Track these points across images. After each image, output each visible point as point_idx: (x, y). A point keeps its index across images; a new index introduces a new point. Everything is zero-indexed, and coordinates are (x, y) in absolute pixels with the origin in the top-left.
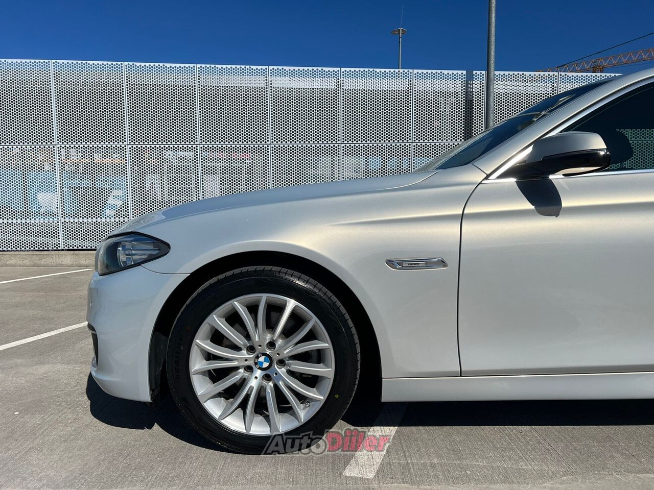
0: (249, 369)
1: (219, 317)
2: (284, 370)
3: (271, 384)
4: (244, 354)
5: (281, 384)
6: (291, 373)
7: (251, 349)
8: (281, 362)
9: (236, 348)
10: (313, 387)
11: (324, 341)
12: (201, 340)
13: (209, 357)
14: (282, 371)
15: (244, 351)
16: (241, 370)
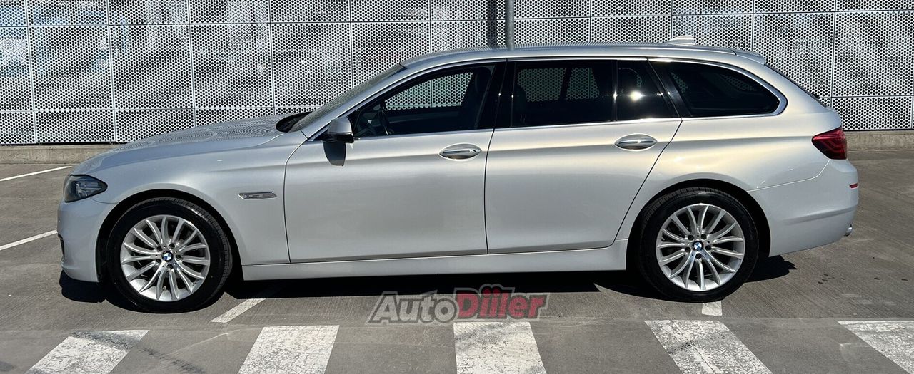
0: (159, 261)
1: (138, 229)
2: (180, 261)
3: (173, 270)
4: (156, 252)
5: (178, 269)
6: (185, 264)
7: (159, 249)
8: (179, 257)
9: (151, 249)
10: (199, 271)
11: (204, 244)
12: (127, 243)
13: (133, 253)
14: (179, 262)
15: (156, 250)
16: (154, 262)
